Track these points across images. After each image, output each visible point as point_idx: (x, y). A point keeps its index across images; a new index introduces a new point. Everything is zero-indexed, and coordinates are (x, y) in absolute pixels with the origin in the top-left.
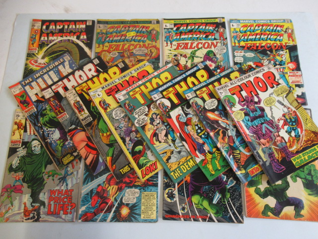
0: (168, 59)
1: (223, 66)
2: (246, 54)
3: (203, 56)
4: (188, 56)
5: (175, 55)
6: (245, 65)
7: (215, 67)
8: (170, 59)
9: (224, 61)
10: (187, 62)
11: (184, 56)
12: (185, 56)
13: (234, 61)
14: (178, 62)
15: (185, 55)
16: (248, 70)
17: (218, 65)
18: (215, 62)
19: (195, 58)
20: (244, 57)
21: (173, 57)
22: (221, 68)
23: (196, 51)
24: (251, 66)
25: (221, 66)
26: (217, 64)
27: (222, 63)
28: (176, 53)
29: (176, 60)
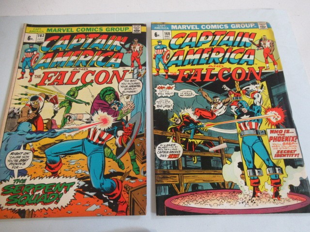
0: (17, 106)
1: (132, 123)
2: (180, 93)
3: (91, 100)
4: (61, 99)
5: (34, 98)
6: (175, 116)
7: (113, 125)
8: (21, 106)
9: (134, 112)
10: (55, 112)
11: (52, 101)
12: (54, 100)
13: (154, 107)
14: (37, 113)
15: (55, 98)
16: (181, 127)
17: (122, 120)
18: (115, 114)
19: (74, 104)
20: (175, 97)
21: (29, 103)
22: (127, 126)
23: (79, 88)
24: (188, 117)
25: (127, 122)
26: (119, 118)
27: (129, 116)
28: (37, 93)
29: (33, 109)
